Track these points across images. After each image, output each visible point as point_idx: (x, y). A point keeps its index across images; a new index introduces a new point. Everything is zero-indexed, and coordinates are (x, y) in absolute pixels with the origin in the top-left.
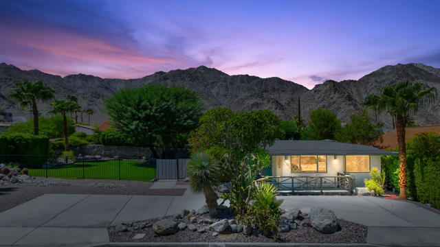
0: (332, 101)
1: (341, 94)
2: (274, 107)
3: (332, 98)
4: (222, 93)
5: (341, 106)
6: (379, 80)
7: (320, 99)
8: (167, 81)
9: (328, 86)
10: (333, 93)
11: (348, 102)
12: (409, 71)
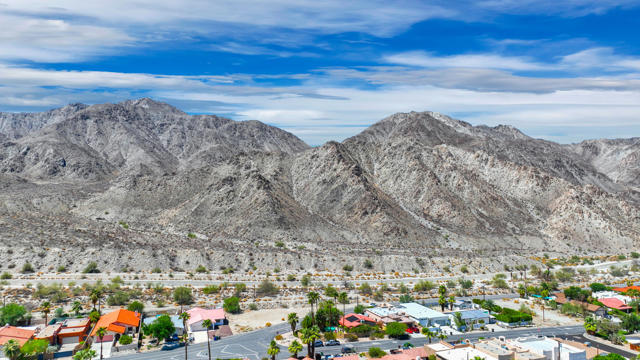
0: (335, 174)
1: (347, 164)
2: (255, 184)
3: (335, 170)
4: (175, 141)
5: (348, 183)
6: (393, 145)
7: (319, 169)
8: (88, 121)
9: (329, 151)
10: (336, 162)
11: (356, 178)
12: (425, 123)
